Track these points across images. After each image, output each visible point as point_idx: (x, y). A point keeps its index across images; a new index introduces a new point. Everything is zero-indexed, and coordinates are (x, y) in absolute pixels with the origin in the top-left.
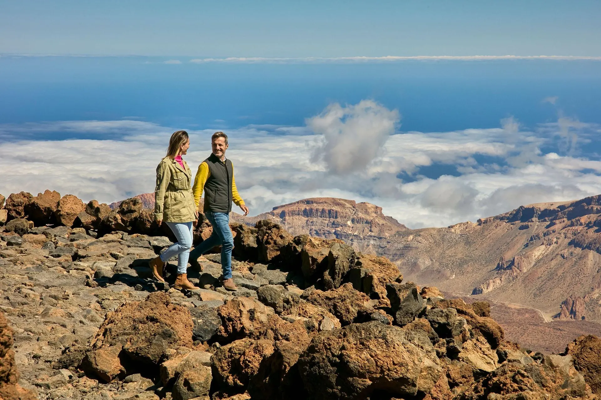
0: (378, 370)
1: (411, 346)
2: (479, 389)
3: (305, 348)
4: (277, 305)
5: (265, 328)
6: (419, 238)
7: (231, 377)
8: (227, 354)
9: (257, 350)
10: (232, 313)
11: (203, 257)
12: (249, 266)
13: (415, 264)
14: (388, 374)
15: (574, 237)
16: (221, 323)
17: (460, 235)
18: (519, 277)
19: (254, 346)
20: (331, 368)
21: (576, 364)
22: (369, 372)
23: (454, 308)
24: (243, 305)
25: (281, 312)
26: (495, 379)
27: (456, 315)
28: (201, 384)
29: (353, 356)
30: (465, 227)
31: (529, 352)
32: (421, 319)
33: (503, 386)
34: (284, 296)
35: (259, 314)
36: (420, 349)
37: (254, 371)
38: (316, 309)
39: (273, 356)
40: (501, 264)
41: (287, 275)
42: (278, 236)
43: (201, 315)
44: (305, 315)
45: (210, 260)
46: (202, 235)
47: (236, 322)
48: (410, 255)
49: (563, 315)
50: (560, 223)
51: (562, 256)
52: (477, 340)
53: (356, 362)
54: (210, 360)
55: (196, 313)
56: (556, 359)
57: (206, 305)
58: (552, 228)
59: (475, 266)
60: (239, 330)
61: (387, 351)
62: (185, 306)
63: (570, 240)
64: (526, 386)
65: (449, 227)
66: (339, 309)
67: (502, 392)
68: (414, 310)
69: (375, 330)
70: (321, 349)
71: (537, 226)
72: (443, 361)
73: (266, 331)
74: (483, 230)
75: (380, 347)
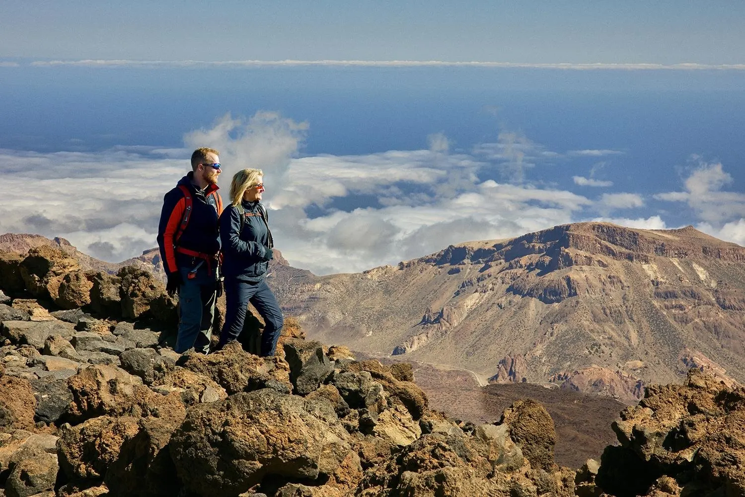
0: (269, 449)
1: (311, 418)
2: (392, 468)
3: (178, 426)
4: (146, 373)
5: (130, 403)
6: (328, 287)
7: (83, 466)
8: (79, 436)
9: (117, 430)
10: (87, 385)
11: (50, 315)
12: (109, 325)
13: (323, 320)
14: (283, 453)
15: (513, 282)
16: (73, 398)
17: (378, 282)
18: (449, 333)
19: (113, 425)
20: (212, 449)
21: (513, 435)
22: (259, 452)
23: (368, 371)
24: (101, 374)
25: (151, 383)
26: (412, 454)
27: (370, 379)
28: (44, 476)
29: (239, 433)
30: (384, 272)
31: (459, 422)
32: (328, 386)
33: (421, 462)
34: (155, 362)
35: (122, 386)
36: (322, 421)
37: (113, 457)
38: (196, 377)
39: (137, 436)
40: (427, 317)
41: (159, 336)
42: (148, 286)
43: (46, 389)
44: (181, 386)
45: (59, 319)
46: (48, 286)
47: (93, 396)
48: (317, 307)
49: (500, 377)
50: (497, 265)
51: (499, 306)
52: (396, 409)
53: (243, 440)
54: (56, 445)
55: (40, 387)
56: (490, 430)
57: (52, 376)
58: (487, 272)
59: (396, 320)
60: (96, 406)
61: (281, 425)
62: (25, 378)
63: (508, 286)
64: (448, 461)
65: (365, 272)
66: (225, 376)
67: (419, 470)
68: (319, 375)
69: (266, 400)
70: (199, 426)
71: (469, 269)
72: (355, 436)
73: (132, 406)
74: (405, 276)
75: (272, 421)
